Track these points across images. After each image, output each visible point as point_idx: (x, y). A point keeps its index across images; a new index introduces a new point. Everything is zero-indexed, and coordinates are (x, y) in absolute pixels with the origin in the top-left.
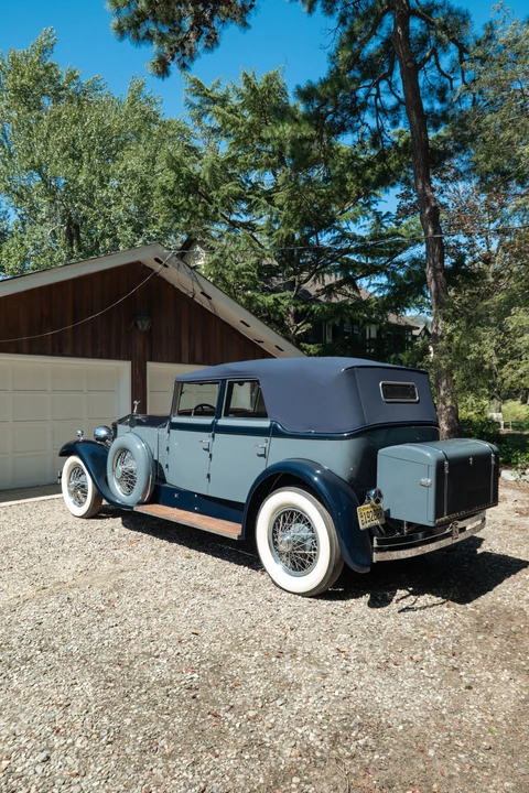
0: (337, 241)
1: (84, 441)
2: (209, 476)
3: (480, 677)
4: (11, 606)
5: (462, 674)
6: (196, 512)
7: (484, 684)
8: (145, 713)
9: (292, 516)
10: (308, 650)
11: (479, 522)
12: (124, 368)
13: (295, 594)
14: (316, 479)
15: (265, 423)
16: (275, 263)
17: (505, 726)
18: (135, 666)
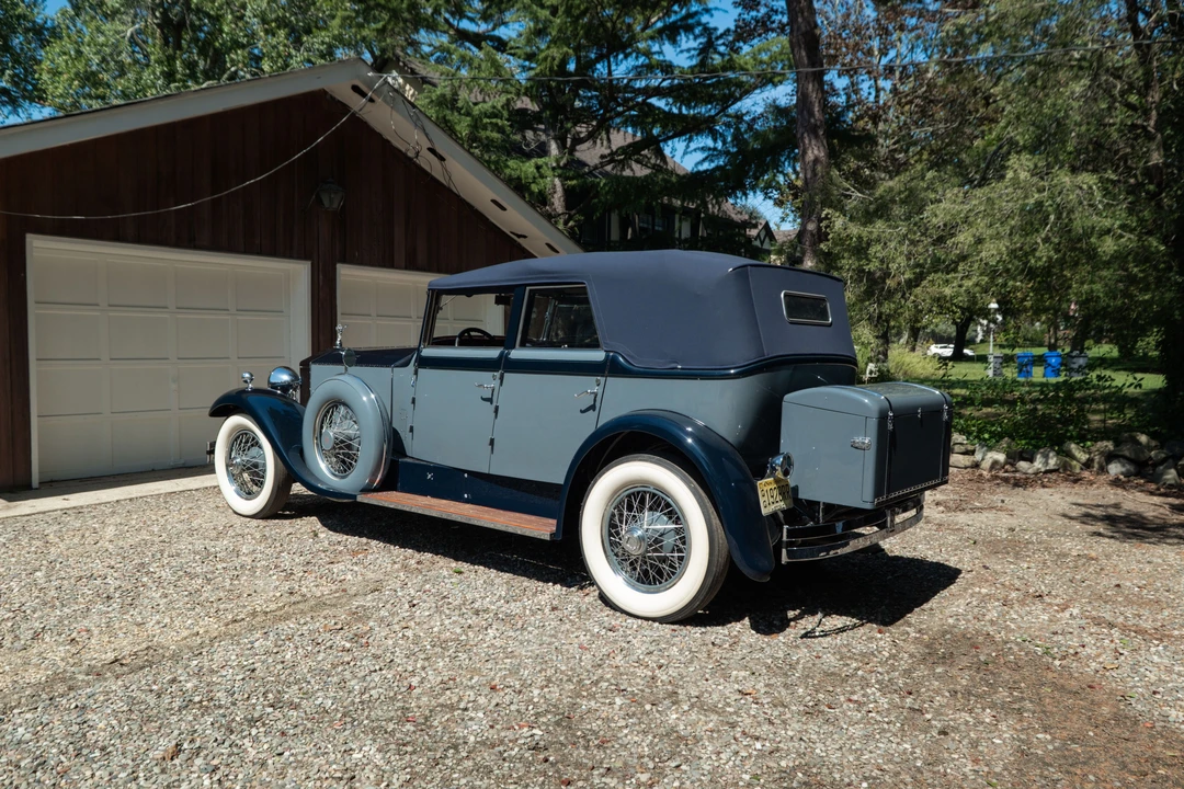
0: (640, 72)
1: (255, 391)
2: (492, 442)
3: (954, 720)
4: (191, 648)
5: (928, 716)
6: (467, 501)
7: (963, 727)
8: (478, 783)
9: (642, 502)
10: (694, 693)
11: (913, 512)
12: (298, 273)
13: (647, 619)
14: (690, 441)
15: (597, 356)
16: (533, 107)
17: (1008, 778)
18: (436, 723)
